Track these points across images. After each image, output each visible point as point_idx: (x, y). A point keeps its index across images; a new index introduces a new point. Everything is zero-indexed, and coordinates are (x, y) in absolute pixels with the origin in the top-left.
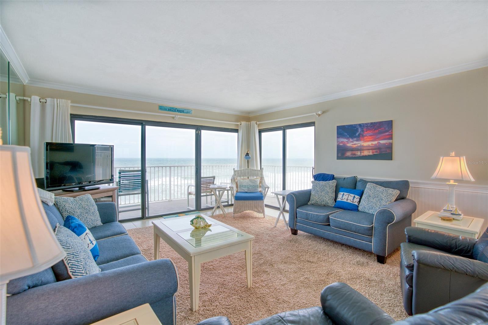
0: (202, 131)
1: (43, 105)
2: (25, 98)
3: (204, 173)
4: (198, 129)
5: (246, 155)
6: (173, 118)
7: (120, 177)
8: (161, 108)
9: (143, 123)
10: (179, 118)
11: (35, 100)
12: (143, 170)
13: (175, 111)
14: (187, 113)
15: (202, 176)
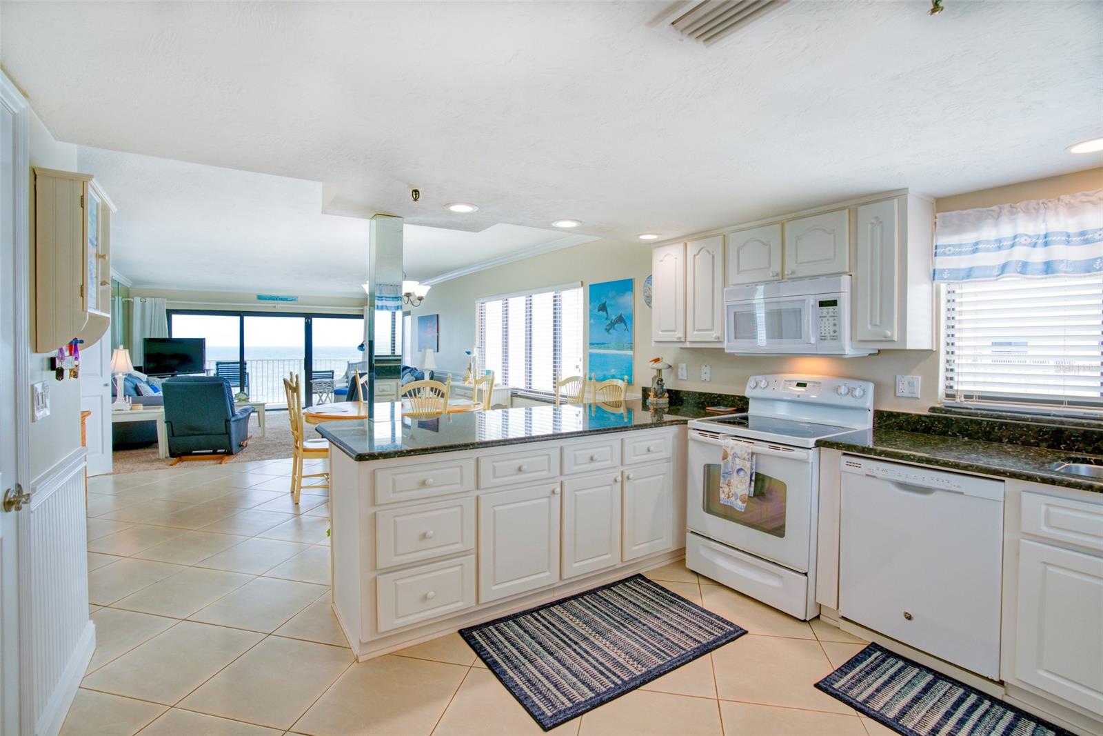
0: (313, 319)
1: (143, 304)
2: (129, 299)
3: (316, 367)
4: (308, 317)
5: (360, 346)
6: (275, 307)
7: (218, 369)
8: (260, 298)
9: (241, 314)
10: (280, 307)
11: (137, 301)
12: (242, 363)
13: (277, 299)
14: (292, 300)
15: (314, 370)
